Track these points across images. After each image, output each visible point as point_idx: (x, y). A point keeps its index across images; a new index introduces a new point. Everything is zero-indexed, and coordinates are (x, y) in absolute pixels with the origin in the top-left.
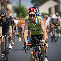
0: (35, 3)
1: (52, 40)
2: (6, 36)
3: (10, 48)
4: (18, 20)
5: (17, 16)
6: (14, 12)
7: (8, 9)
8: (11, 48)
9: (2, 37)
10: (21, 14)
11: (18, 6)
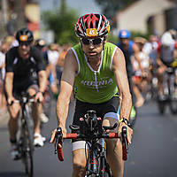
0: (106, 4)
1: (162, 112)
2: (25, 99)
3: (37, 145)
4: (57, 50)
5: (56, 42)
6: (47, 30)
7: (28, 21)
8: (42, 144)
9: (12, 102)
10: (66, 34)
11: (59, 12)
